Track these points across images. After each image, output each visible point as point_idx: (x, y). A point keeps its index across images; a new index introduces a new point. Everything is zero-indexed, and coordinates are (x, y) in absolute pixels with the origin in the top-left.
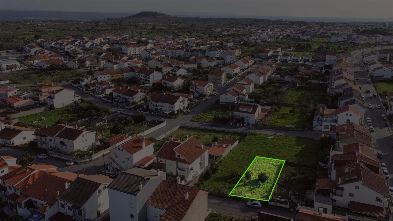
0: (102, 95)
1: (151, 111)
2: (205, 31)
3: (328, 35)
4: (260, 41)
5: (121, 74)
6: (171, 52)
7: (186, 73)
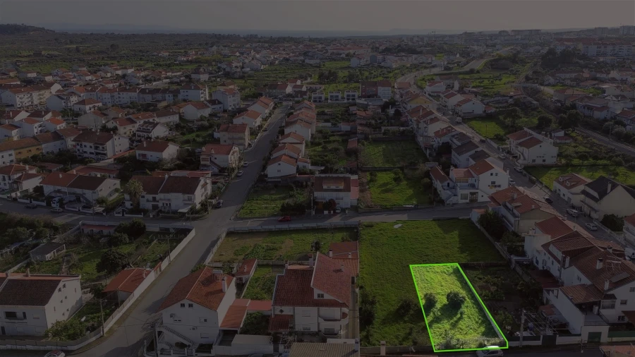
0: (16, 194)
1: (145, 212)
2: (143, 56)
3: (341, 56)
4: (248, 69)
5: (37, 147)
6: (109, 97)
7: (167, 133)
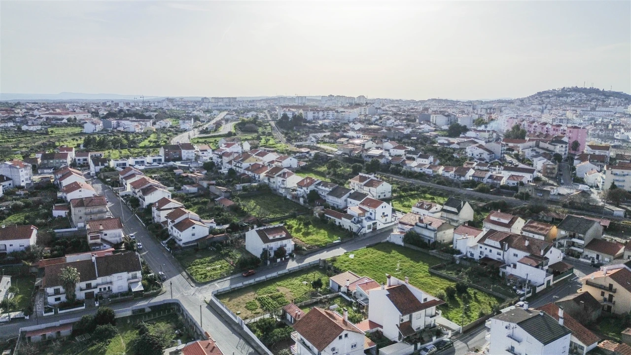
3: (63, 121)
